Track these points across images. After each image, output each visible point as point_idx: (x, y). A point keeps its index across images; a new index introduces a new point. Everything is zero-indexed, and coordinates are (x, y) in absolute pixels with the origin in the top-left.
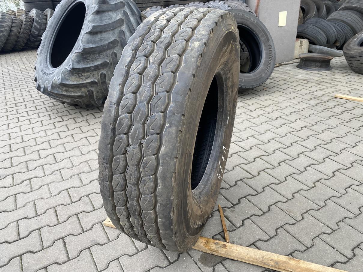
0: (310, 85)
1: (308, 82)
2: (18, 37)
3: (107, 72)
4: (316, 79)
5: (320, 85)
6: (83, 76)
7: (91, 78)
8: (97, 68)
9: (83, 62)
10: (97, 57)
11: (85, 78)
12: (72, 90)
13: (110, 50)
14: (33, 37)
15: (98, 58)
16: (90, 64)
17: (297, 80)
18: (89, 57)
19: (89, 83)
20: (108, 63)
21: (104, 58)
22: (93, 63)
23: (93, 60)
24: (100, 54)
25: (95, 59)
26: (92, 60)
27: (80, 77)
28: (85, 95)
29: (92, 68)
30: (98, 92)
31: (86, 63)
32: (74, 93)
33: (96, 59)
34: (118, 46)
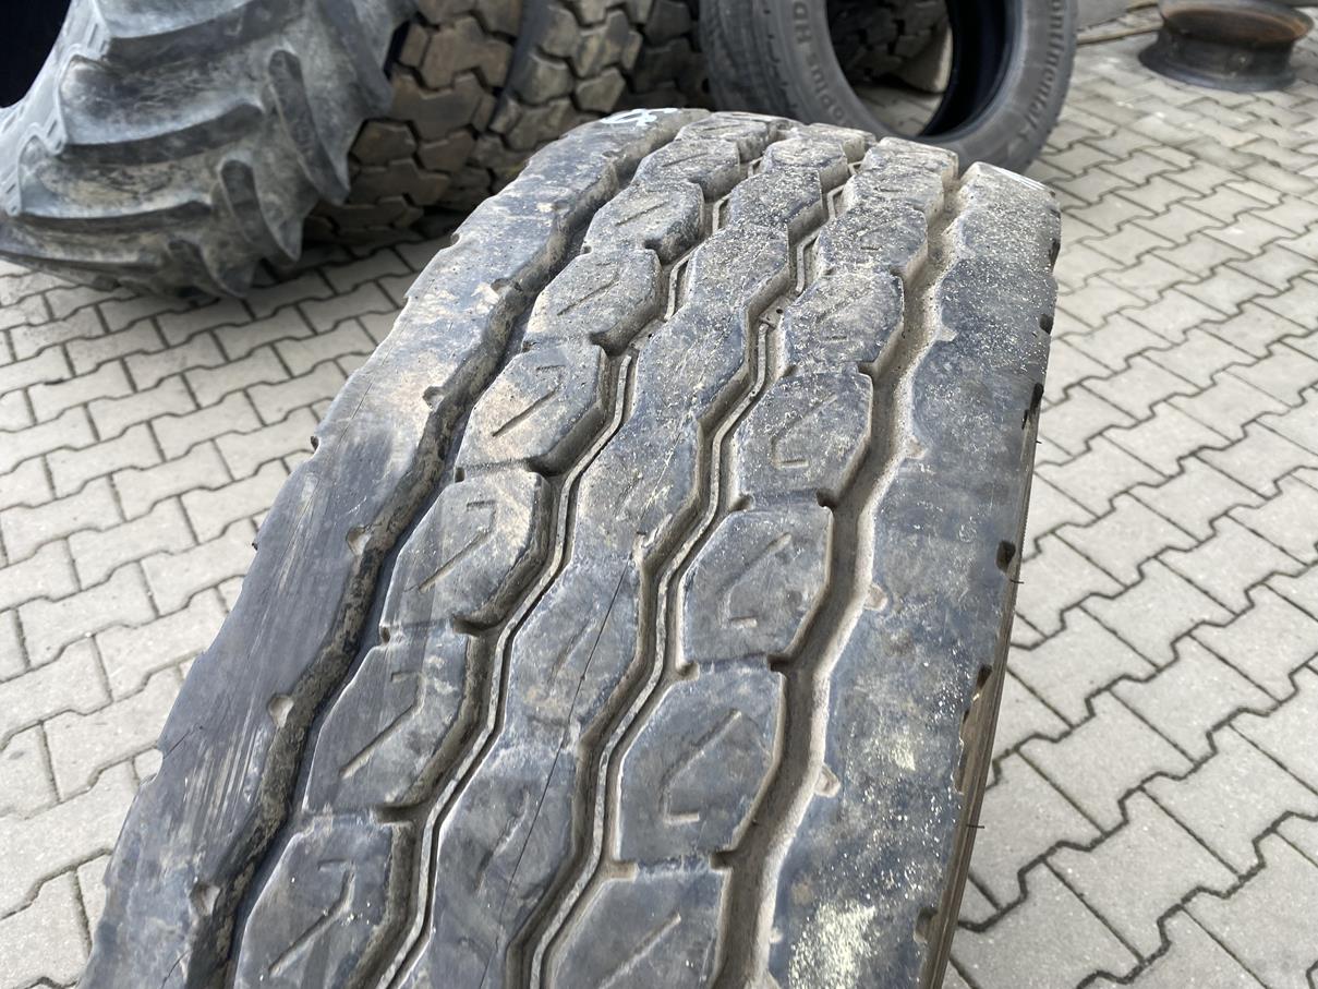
0: (1204, 178)
1: (1196, 156)
3: (256, 154)
4: (1231, 139)
5: (1247, 179)
6: (131, 177)
7: (180, 187)
8: (200, 139)
9: (120, 113)
10: (195, 82)
11: (146, 190)
12: (92, 240)
13: (263, 41)
15: (201, 90)
16: (160, 120)
17: (1146, 142)
18: (151, 83)
19: (172, 212)
20: (257, 112)
21: (232, 86)
22: (174, 112)
23: (176, 98)
24: (210, 65)
25: (186, 94)
26: (171, 102)
27: (117, 185)
28: (159, 262)
29: (177, 143)
30: (223, 244)
31: (136, 116)
32: (104, 251)
33: (191, 93)
34: (301, 16)
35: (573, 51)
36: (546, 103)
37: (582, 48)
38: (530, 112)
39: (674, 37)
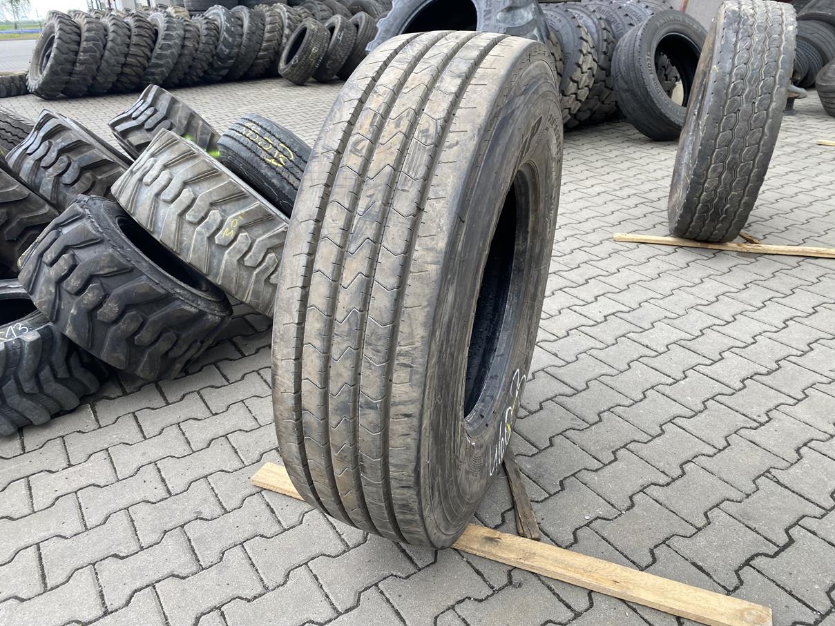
2: (194, 59)
14: (220, 59)
35: (579, 80)
36: (569, 96)
37: (581, 79)
38: (565, 98)
39: (601, 81)
